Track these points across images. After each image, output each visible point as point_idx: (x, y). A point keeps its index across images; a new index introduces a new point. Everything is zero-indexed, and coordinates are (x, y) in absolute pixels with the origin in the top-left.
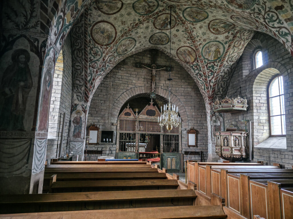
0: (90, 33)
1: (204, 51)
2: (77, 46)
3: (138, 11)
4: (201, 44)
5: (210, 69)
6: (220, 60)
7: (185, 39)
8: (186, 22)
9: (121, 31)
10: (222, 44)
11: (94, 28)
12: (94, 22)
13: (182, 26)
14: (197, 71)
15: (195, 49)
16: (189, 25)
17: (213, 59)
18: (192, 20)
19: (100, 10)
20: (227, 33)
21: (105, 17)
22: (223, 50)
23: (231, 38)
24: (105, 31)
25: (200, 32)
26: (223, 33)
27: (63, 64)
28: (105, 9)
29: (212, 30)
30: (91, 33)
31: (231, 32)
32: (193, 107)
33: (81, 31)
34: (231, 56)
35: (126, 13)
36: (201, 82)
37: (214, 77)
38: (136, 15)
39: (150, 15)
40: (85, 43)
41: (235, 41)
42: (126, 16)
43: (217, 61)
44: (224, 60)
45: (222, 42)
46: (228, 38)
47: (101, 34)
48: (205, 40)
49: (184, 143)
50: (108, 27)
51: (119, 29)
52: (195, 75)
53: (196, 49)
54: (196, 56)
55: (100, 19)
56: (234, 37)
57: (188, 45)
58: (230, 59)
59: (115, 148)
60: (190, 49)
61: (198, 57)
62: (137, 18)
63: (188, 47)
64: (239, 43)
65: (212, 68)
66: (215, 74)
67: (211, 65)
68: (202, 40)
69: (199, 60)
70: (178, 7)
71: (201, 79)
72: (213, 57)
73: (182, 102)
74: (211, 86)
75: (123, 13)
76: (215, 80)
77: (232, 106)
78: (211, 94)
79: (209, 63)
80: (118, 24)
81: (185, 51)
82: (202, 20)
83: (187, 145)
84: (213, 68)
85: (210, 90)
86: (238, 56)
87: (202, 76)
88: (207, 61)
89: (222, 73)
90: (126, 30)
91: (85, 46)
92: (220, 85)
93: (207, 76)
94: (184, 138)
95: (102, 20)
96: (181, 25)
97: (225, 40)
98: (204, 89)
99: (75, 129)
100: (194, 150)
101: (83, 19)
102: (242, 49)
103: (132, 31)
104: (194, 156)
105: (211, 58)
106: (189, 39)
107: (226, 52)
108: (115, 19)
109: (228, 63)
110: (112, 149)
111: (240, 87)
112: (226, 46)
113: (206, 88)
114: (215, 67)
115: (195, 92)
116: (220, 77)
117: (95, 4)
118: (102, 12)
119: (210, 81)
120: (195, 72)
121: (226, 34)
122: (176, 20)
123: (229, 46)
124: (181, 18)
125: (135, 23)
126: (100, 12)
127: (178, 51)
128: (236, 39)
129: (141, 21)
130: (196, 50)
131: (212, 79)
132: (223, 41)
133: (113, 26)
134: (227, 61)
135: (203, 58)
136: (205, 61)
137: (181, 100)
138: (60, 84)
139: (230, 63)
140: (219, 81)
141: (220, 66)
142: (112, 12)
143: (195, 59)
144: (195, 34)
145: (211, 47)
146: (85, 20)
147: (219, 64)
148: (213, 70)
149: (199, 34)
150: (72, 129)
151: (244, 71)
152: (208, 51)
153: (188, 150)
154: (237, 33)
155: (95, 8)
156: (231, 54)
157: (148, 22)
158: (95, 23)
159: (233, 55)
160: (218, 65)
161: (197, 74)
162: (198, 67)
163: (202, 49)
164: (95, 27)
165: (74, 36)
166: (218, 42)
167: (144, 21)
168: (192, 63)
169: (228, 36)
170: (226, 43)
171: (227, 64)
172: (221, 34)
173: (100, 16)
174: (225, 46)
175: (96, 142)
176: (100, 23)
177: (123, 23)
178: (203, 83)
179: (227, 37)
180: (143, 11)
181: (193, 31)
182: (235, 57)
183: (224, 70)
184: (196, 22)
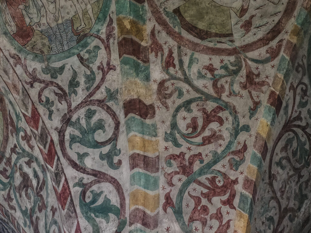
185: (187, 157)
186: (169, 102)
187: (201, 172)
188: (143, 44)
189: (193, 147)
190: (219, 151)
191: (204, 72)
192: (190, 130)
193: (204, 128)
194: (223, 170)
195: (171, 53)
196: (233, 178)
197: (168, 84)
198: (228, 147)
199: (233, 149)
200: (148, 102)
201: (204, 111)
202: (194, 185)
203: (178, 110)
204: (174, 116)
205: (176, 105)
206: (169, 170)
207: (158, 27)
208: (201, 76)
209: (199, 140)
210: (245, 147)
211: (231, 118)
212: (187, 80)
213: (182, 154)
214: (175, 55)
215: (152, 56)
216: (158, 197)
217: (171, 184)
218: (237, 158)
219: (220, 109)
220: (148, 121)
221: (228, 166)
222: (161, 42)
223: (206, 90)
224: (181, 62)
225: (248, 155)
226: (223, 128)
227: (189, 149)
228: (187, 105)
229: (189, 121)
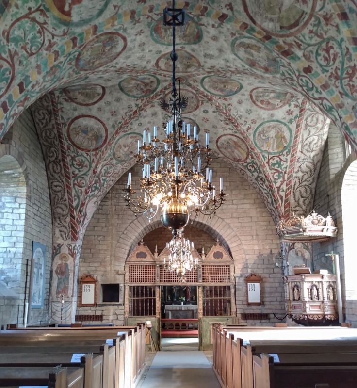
0: (66, 135)
1: (258, 139)
2: (52, 157)
3: (131, 94)
4: (249, 128)
5: (276, 168)
6: (289, 151)
7: (222, 123)
8: (214, 98)
9: (113, 126)
10: (285, 125)
11: (71, 128)
12: (68, 119)
13: (209, 104)
14: (255, 174)
15: (242, 138)
16: (219, 101)
17: (276, 151)
18: (221, 94)
19: (74, 102)
20: (287, 106)
21: (84, 110)
22: (289, 134)
23: (296, 112)
24: (89, 129)
25: (242, 109)
26: (281, 107)
27: (25, 188)
28: (80, 98)
29: (259, 104)
30: (69, 136)
31: (293, 104)
32: (254, 236)
33: (53, 135)
34: (306, 142)
35: (114, 99)
36: (266, 191)
37: (284, 181)
38: (129, 100)
39: (152, 95)
40: (62, 151)
41: (305, 117)
42: (115, 103)
43: (285, 153)
44: (294, 150)
45: (282, 121)
46: (291, 114)
47: (84, 135)
48: (254, 121)
49: (241, 298)
50: (91, 123)
51: (109, 124)
52: (254, 181)
53: (244, 137)
54: (248, 148)
55: (76, 114)
56: (301, 111)
57: (230, 132)
58: (306, 147)
59: (123, 311)
60: (235, 139)
61: (250, 149)
62: (133, 104)
63: (230, 135)
64: (315, 119)
65: (277, 166)
66: (286, 176)
67: (275, 160)
68: (249, 122)
69: (253, 154)
70: (191, 79)
71: (265, 187)
72: (275, 147)
73: (235, 229)
74: (281, 198)
75: (108, 100)
76: (287, 185)
77: (301, 230)
78: (283, 211)
79: (271, 158)
80: (105, 116)
81: (228, 143)
82: (236, 92)
83: (245, 303)
84: (280, 166)
85: (282, 203)
86: (320, 141)
87: (265, 182)
88: (267, 155)
89: (297, 172)
90: (120, 123)
91: (63, 156)
92: (298, 194)
93: (273, 180)
94: (239, 290)
95: (81, 114)
96: (207, 102)
97: (288, 118)
98: (272, 204)
99: (59, 283)
100: (258, 312)
101: (53, 118)
102: (323, 128)
103: (131, 124)
104: (260, 321)
105: (273, 149)
106: (227, 122)
107: (296, 137)
108: (100, 109)
109: (304, 154)
110: (118, 312)
111: (328, 196)
112: (293, 126)
113: (274, 202)
114: (282, 164)
115: (258, 210)
116: (296, 179)
117: (64, 94)
118: (77, 103)
119: (279, 188)
120: (253, 175)
121: (286, 108)
122: (196, 97)
123: (298, 126)
124: (202, 93)
125: (131, 111)
126: (74, 104)
127: (219, 144)
128: (306, 113)
129: (141, 106)
130: (245, 140)
131: (282, 184)
132: (284, 119)
133: (99, 120)
134: (302, 152)
135: (259, 151)
136: (263, 156)
137: (232, 225)
138: (23, 217)
139: (308, 154)
140: (294, 187)
141: (291, 161)
142: (91, 102)
143: (248, 154)
144: (236, 114)
145: (267, 132)
146: (56, 119)
147: (289, 158)
148: (281, 169)
149: (242, 112)
150: (55, 283)
151: (331, 167)
152: (264, 138)
153: (247, 312)
154: (303, 103)
155: (65, 99)
156: (306, 139)
157: (153, 106)
158: (71, 120)
159: (309, 140)
160: (286, 159)
161: (256, 179)
162: (255, 166)
163: (254, 136)
164: (73, 126)
165: (45, 143)
166: (277, 121)
167: (145, 106)
168: (244, 161)
169: (290, 110)
170: (291, 121)
171: (303, 157)
172: (277, 109)
173: (75, 110)
174: (290, 126)
175: (92, 302)
176: (79, 120)
177: (114, 113)
178: (269, 193)
179: (289, 112)
180: (139, 92)
181: (230, 110)
182: (314, 142)
183: (300, 167)
184: (229, 95)
185: (334, 72)
186: (312, 59)
187: (342, 73)
188: (286, 49)
189: (332, 67)
190: (341, 59)
191: (310, 35)
192: (326, 61)
193: (329, 56)
194: (348, 66)
195: (295, 42)
196: (353, 65)
197: (306, 53)
198: (342, 54)
199: (344, 53)
200: (307, 66)
201: (324, 50)
202: (343, 81)
203: (317, 59)
204: (318, 62)
205: (315, 58)
206: (333, 83)
207: (283, 39)
208: (311, 38)
209: (332, 62)
210: (348, 49)
211: (334, 42)
212: (309, 45)
213: (332, 73)
214: (297, 41)
215: (292, 50)
216: (337, 95)
217: (337, 87)
218: (348, 56)
219: (328, 43)
220: (313, 72)
221: (348, 63)
222: (289, 42)
223: (317, 42)
224: (301, 41)
225: (351, 51)
226: (335, 49)
227: (332, 69)
228: (317, 54)
229: (323, 59)
